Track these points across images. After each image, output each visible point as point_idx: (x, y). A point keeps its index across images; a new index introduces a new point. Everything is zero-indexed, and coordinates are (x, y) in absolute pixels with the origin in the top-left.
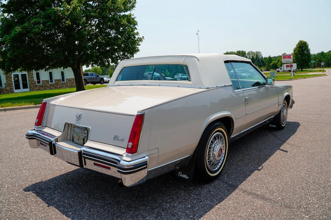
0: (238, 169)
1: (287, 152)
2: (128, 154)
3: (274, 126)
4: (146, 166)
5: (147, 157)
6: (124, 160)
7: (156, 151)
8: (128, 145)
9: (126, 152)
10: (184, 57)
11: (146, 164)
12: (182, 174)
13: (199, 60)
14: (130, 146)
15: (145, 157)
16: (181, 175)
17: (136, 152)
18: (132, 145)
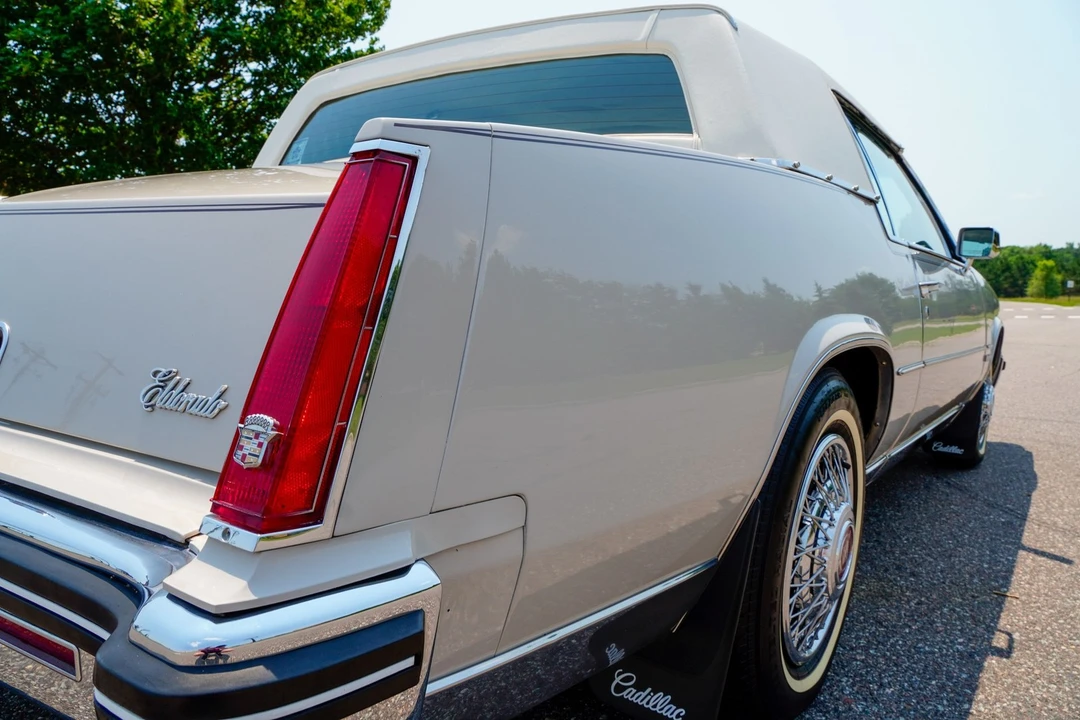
0: (893, 645)
1: (1069, 562)
2: (226, 533)
3: (955, 450)
4: (410, 662)
5: (422, 577)
6: (176, 598)
7: (506, 517)
8: (237, 436)
9: (215, 509)
10: (654, 15)
11: (413, 645)
12: (639, 687)
13: (736, 29)
14: (253, 453)
15: (402, 571)
16: (631, 695)
17: (317, 518)
18: (274, 444)
